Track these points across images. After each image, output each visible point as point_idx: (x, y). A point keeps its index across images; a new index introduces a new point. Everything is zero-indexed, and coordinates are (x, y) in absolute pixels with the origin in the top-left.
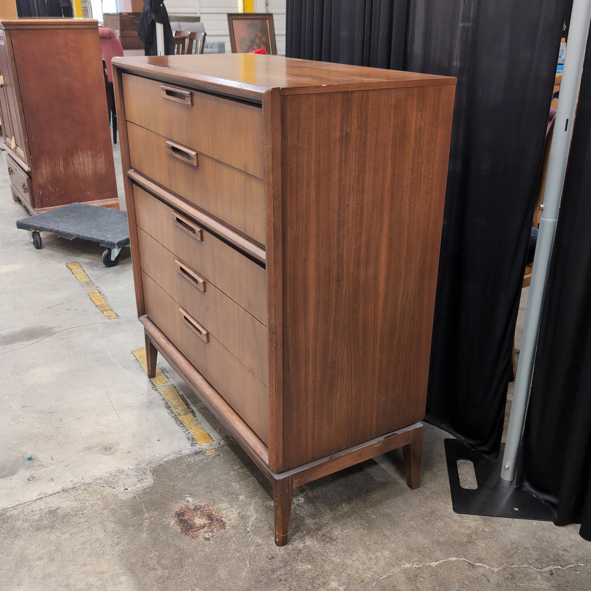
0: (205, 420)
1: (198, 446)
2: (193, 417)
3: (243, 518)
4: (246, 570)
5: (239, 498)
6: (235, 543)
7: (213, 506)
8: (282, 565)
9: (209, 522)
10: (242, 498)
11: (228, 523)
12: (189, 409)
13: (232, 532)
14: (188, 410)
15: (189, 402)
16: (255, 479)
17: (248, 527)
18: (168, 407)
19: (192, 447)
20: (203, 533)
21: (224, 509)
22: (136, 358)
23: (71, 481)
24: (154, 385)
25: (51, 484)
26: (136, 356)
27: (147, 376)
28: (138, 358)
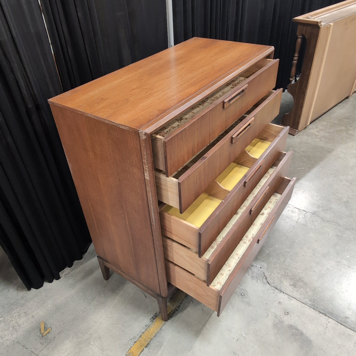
22: (145, 348)
23: (274, 293)
24: (175, 311)
25: (282, 301)
26: (141, 351)
27: (165, 323)
28: (144, 347)
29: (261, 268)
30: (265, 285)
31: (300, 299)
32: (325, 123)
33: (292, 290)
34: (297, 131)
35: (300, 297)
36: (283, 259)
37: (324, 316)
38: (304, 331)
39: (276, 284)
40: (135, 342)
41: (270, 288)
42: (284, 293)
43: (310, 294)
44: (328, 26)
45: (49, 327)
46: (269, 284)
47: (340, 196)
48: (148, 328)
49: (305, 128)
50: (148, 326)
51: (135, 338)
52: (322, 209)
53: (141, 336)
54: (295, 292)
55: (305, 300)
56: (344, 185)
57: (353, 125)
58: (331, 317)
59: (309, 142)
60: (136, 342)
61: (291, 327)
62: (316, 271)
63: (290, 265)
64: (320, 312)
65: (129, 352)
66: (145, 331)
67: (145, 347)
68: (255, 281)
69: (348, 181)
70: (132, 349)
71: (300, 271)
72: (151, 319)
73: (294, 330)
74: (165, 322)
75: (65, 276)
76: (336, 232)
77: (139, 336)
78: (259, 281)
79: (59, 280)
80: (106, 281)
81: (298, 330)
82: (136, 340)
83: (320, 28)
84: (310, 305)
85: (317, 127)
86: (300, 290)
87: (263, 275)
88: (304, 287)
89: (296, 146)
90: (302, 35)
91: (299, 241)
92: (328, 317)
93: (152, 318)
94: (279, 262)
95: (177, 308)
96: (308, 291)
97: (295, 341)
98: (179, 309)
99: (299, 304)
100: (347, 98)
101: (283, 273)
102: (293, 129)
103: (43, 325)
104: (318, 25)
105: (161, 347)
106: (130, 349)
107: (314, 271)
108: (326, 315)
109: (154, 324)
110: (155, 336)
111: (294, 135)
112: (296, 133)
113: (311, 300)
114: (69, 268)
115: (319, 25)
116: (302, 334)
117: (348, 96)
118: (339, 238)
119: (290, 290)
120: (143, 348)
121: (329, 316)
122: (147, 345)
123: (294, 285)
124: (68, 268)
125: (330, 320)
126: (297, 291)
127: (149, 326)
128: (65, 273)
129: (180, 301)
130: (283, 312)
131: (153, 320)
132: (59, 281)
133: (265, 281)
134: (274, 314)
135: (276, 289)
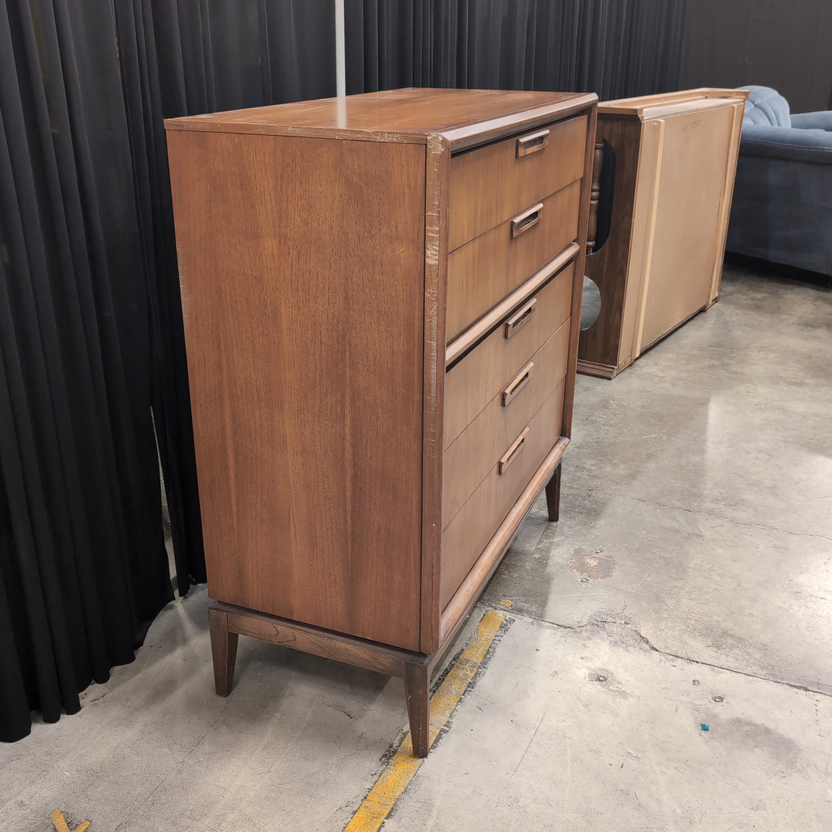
1: (508, 617)
2: (466, 652)
12: (453, 665)
14: (457, 664)
18: (471, 685)
19: (516, 619)
21: (563, 558)
22: (386, 821)
23: (674, 666)
24: (441, 735)
25: (698, 678)
26: (378, 825)
27: (423, 761)
28: (383, 818)
29: (626, 623)
30: (647, 654)
31: (738, 668)
32: (671, 356)
33: (713, 654)
34: (616, 367)
35: (737, 665)
36: (674, 602)
37: (802, 692)
38: (772, 726)
39: (674, 649)
41: (663, 658)
42: (697, 662)
43: (758, 656)
44: (656, 124)
45: (83, 821)
46: (657, 651)
47: (754, 477)
48: (381, 778)
49: (630, 365)
50: (378, 775)
51: (352, 805)
52: (724, 505)
54: (723, 657)
55: (749, 668)
56: (757, 458)
57: (734, 357)
58: (819, 691)
59: (649, 390)
60: (356, 811)
61: (737, 722)
62: (755, 613)
63: (692, 610)
64: (792, 686)
66: (372, 785)
68: (621, 649)
69: (763, 451)
71: (720, 619)
72: (380, 760)
73: (747, 728)
74: (421, 759)
75: (92, 703)
76: (771, 541)
77: (361, 798)
78: (631, 648)
79: (78, 714)
80: (222, 699)
81: (756, 725)
82: (356, 808)
83: (641, 123)
84: (765, 676)
85: (656, 364)
86: (734, 652)
87: (637, 637)
88: (739, 646)
89: (623, 399)
90: (604, 141)
91: (696, 564)
92: (814, 692)
93: (385, 756)
94: (665, 607)
95: (445, 728)
96: (751, 651)
97: (756, 747)
98: (450, 728)
99: (741, 678)
100: (703, 310)
101: (682, 626)
102: (605, 365)
103: (62, 817)
104: (637, 116)
105: (430, 810)
106: (345, 828)
107: (751, 615)
108: (806, 690)
109: (392, 767)
110: (405, 792)
111: (610, 379)
112: (615, 372)
113: (763, 668)
114: (101, 686)
115: (639, 116)
116: (767, 731)
117: (705, 306)
118: (782, 551)
119: (710, 655)
120: (381, 822)
121: (815, 690)
122: (390, 812)
123: (717, 646)
124: (96, 685)
125: (819, 696)
126: (727, 655)
127: (381, 774)
128: (91, 696)
129: (447, 712)
130: (710, 698)
131: (388, 759)
132: (80, 716)
133: (646, 647)
134: (690, 705)
135: (678, 657)
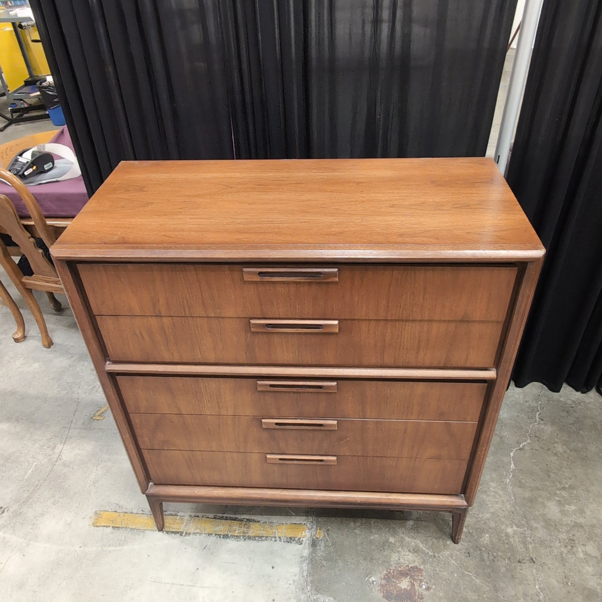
0: (269, 517)
1: (304, 539)
2: (257, 524)
3: (416, 551)
4: (474, 578)
5: (391, 542)
6: (442, 571)
7: (391, 565)
8: (479, 552)
9: (409, 577)
10: (392, 540)
11: (416, 564)
12: (243, 521)
13: (428, 566)
14: (244, 523)
15: (232, 516)
16: (375, 520)
17: (428, 553)
18: (226, 536)
19: (303, 545)
20: (420, 589)
21: (399, 560)
22: (111, 527)
24: (178, 533)
26: (106, 525)
27: (156, 531)
28: (113, 525)
40: (116, 512)
48: (141, 515)
51: (120, 508)
53: (126, 513)
65: (101, 513)
66: (135, 513)
67: (113, 527)
70: (106, 513)
74: (157, 529)
77: (125, 511)
82: (118, 511)
95: (184, 533)
105: (120, 545)
106: (105, 511)
110: (132, 529)
120: (110, 525)
122: (117, 527)
129: (198, 530)
